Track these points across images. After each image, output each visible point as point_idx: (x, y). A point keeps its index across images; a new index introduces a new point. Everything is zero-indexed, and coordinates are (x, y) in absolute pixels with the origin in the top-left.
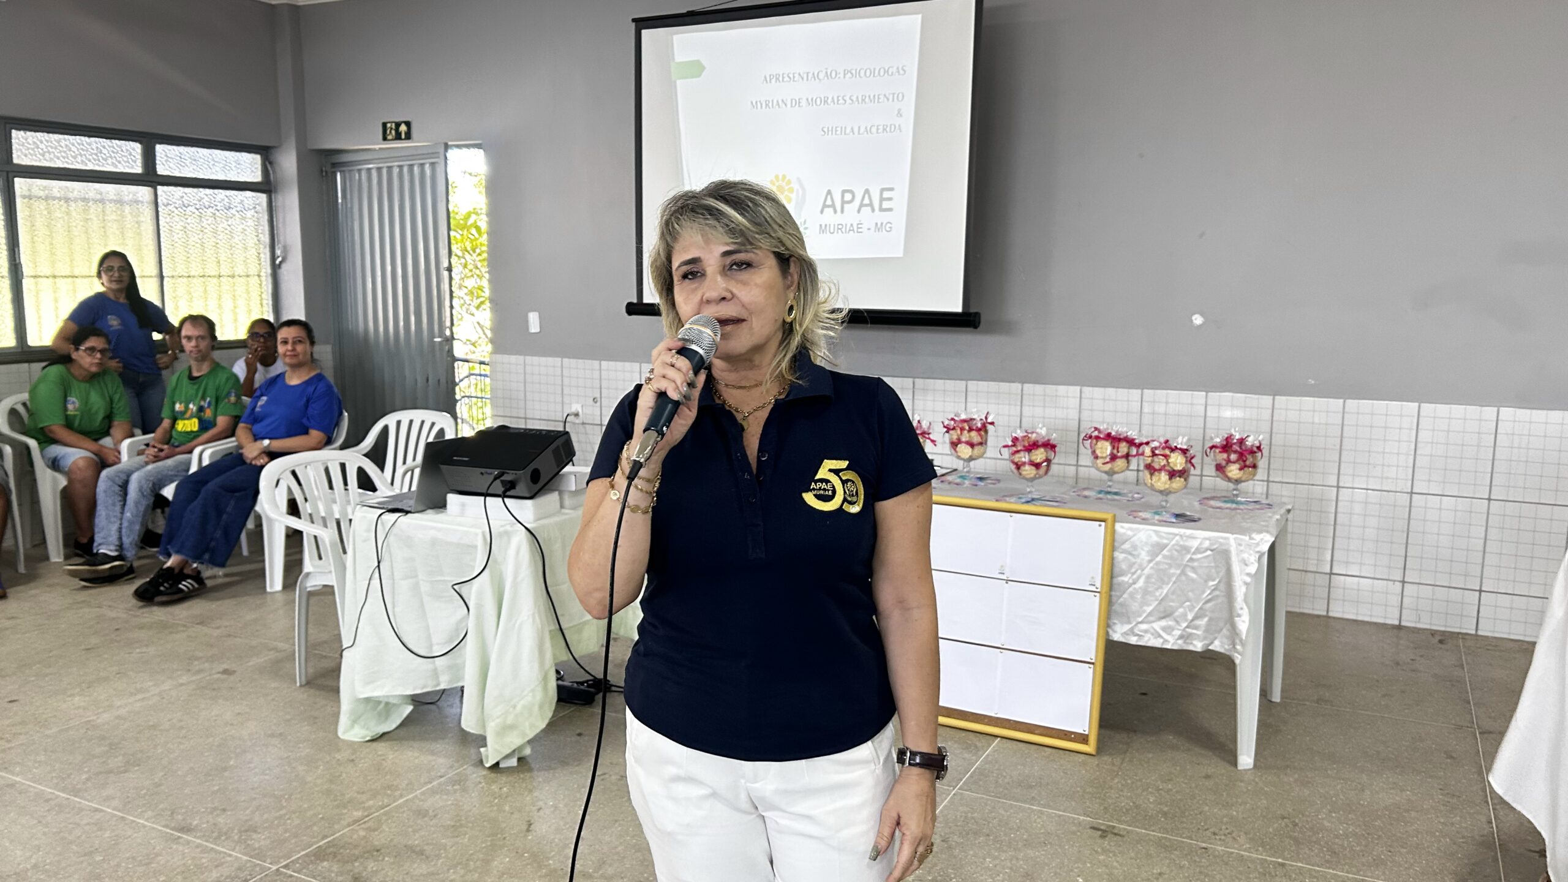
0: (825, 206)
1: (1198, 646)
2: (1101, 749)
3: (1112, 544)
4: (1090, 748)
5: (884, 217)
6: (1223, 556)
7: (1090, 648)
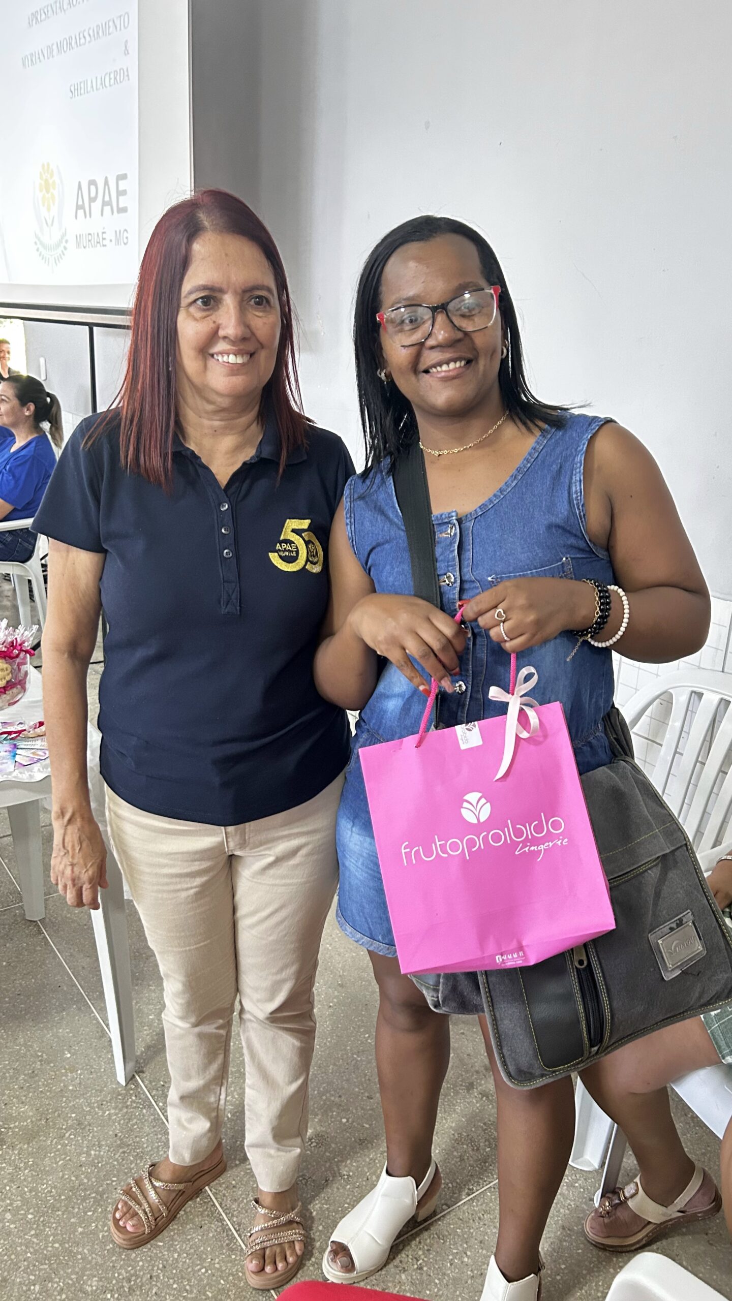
0: (78, 207)
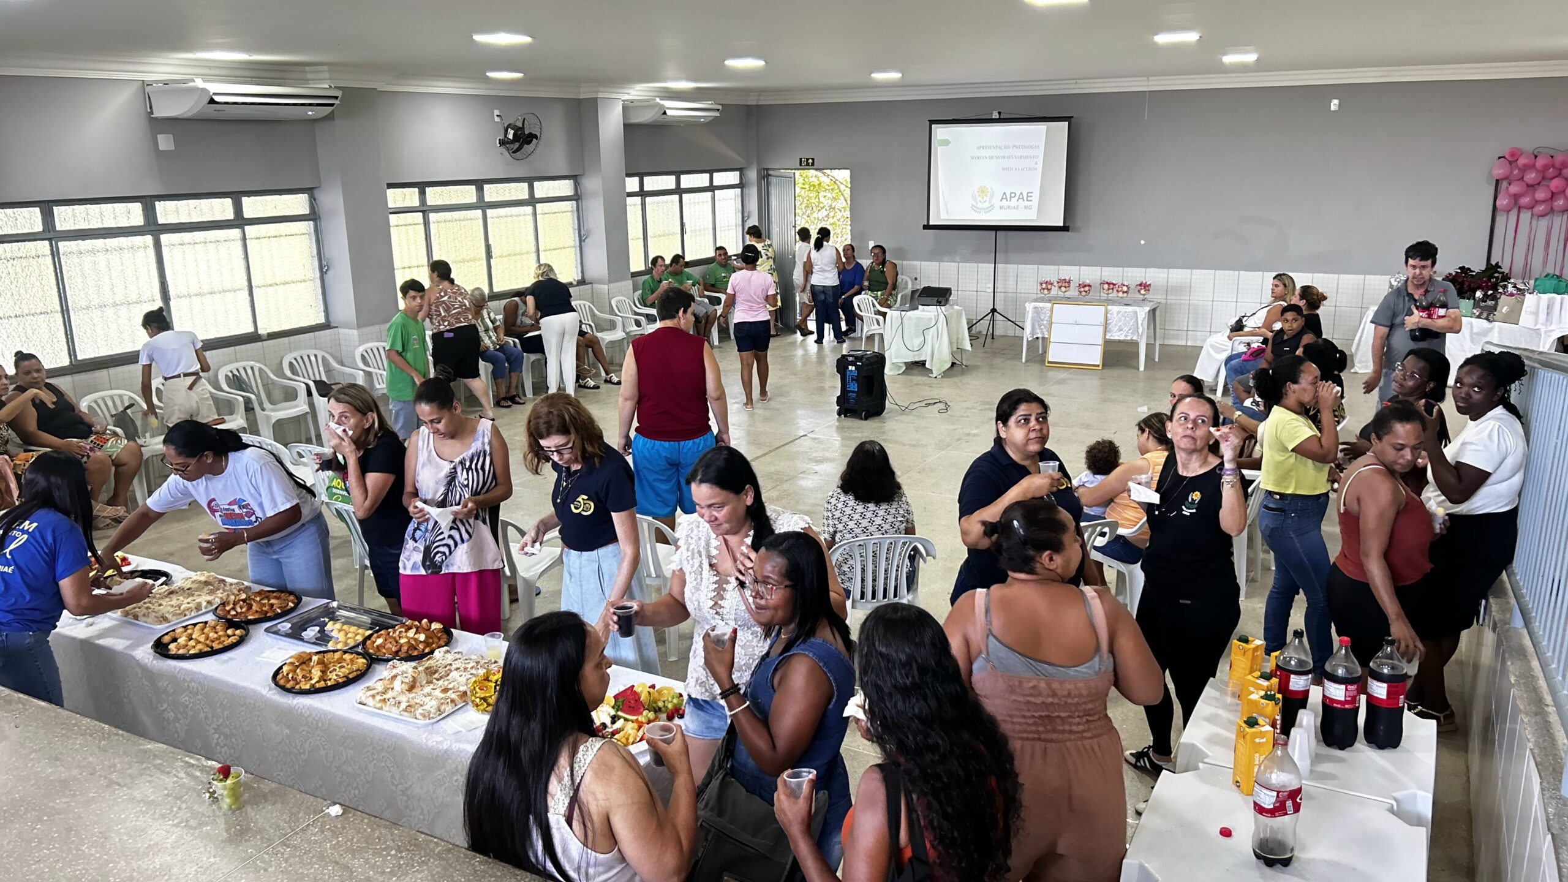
1: (1129, 338)
2: (1103, 369)
3: (1107, 312)
4: (1100, 368)
5: (1028, 203)
6: (1136, 313)
7: (1100, 341)
